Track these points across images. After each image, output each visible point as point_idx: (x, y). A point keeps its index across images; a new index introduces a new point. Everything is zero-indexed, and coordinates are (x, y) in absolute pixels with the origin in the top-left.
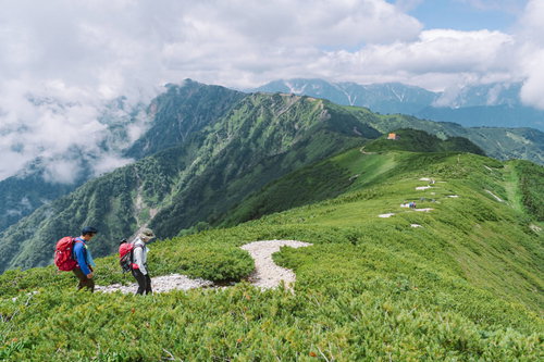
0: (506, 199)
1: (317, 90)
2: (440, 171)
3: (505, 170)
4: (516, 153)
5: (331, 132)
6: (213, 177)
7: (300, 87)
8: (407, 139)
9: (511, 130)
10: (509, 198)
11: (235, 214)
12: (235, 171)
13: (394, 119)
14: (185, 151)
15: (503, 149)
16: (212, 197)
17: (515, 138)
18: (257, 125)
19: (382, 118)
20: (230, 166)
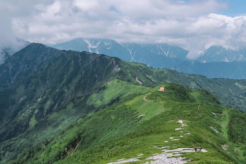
0: (221, 132)
1: (108, 46)
2: (189, 116)
3: (222, 114)
4: (241, 96)
5: (121, 81)
6: (36, 111)
7: (95, 43)
8: (171, 91)
9: (238, 81)
10: (222, 131)
11: (64, 138)
12: (52, 107)
13: (162, 72)
14: (15, 91)
15: (233, 94)
16: (36, 126)
17: (240, 86)
18: (69, 74)
19: (154, 71)
20: (49, 103)
